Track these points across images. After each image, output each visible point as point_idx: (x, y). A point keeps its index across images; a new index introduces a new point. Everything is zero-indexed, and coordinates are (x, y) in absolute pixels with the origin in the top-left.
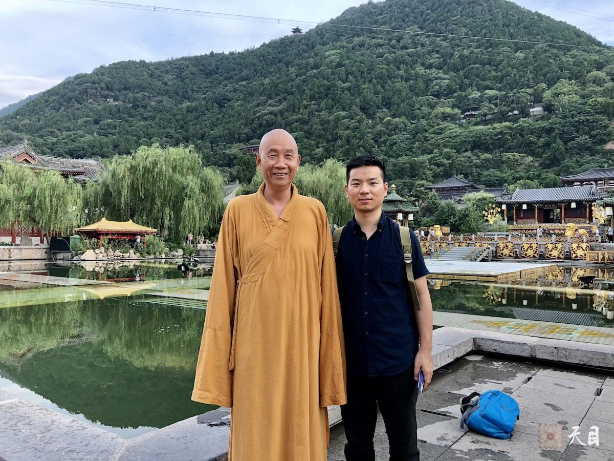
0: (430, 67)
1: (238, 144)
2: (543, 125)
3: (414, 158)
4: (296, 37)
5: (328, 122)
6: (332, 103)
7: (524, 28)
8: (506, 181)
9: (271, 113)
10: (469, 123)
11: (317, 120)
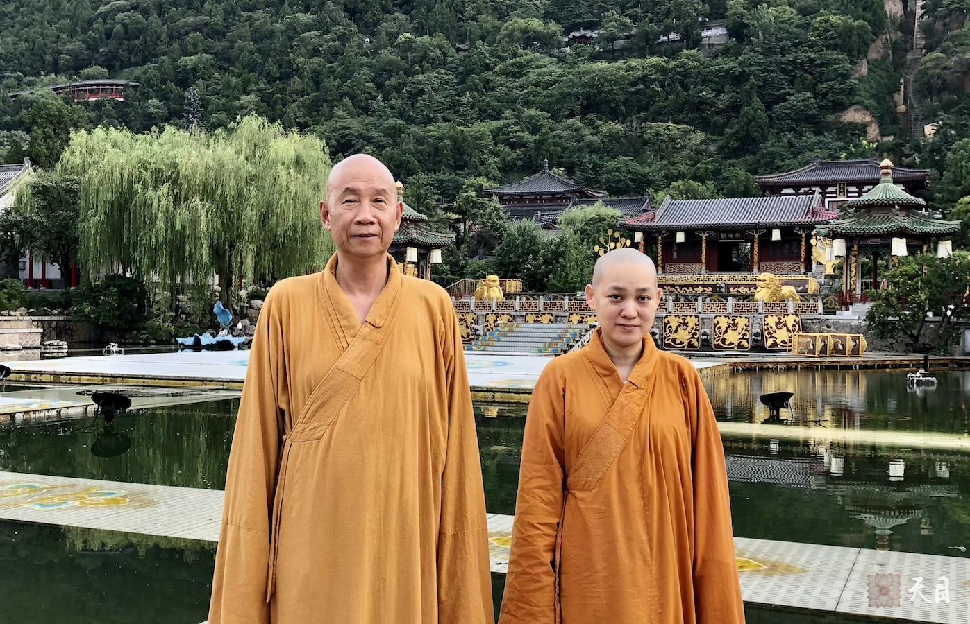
1: (53, 75)
2: (727, 67)
3: (461, 128)
5: (271, 35)
8: (650, 183)
9: (135, 7)
10: (578, 55)
11: (245, 29)
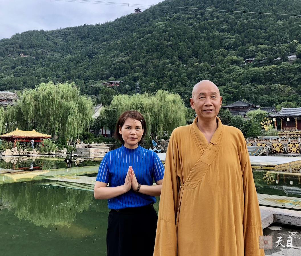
0: (222, 31)
1: (101, 80)
2: (297, 67)
4: (137, 15)
5: (158, 66)
6: (160, 55)
7: (282, 6)
8: (274, 103)
9: (122, 61)
10: (249, 66)
11: (151, 65)
